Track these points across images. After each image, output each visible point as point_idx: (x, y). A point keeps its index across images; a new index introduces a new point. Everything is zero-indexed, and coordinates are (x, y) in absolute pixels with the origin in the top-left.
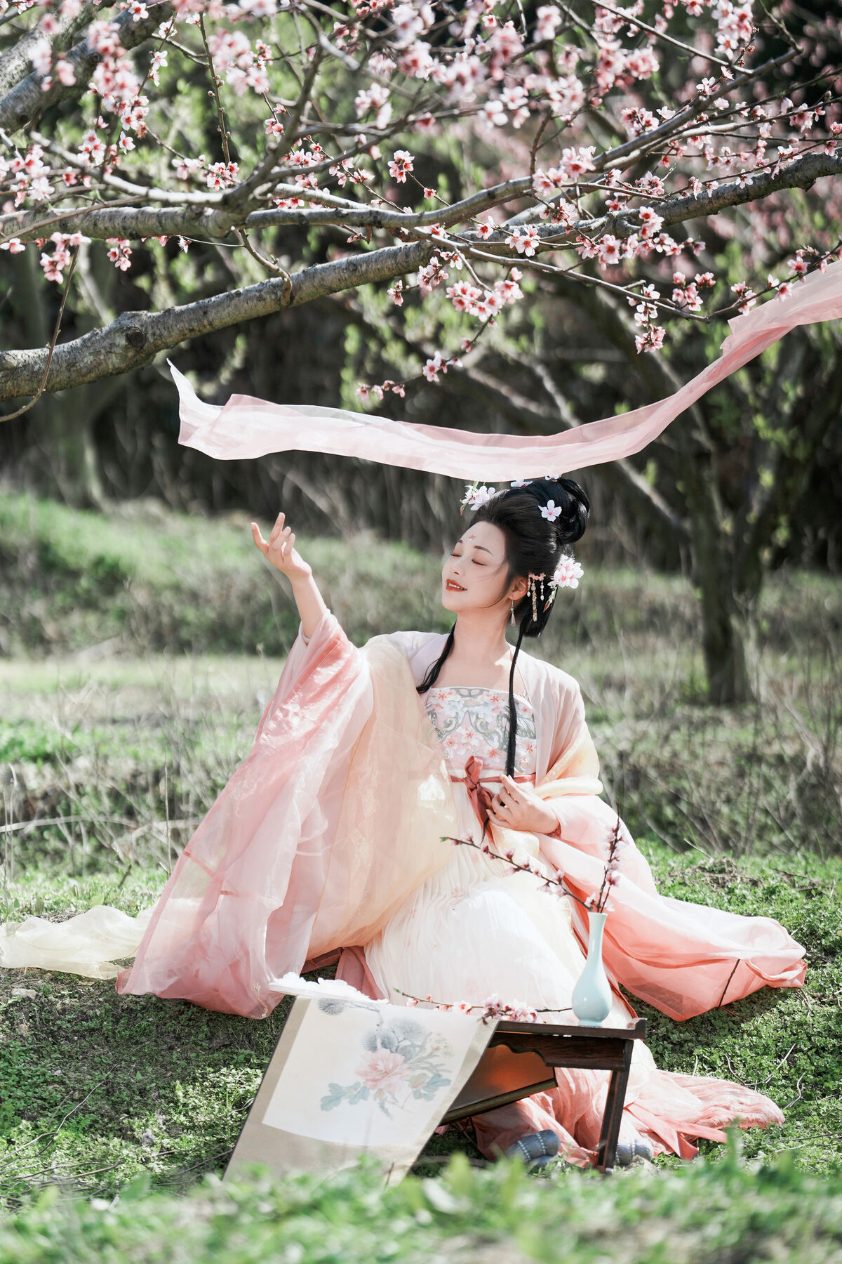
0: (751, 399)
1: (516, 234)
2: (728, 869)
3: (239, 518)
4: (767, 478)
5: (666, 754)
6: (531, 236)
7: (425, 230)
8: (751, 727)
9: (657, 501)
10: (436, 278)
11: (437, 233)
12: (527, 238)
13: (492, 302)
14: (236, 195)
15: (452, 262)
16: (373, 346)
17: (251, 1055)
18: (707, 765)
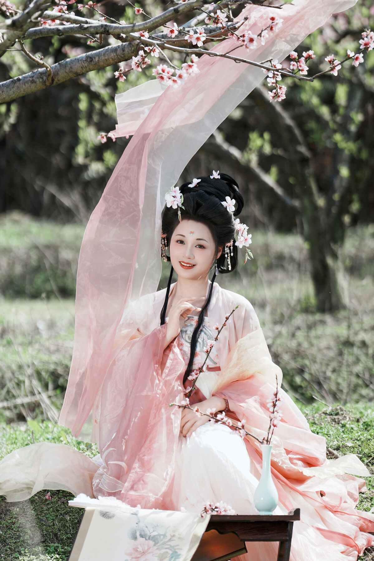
0: (331, 125)
1: (192, 33)
2: (340, 413)
3: (16, 215)
4: (344, 172)
5: (293, 344)
6: (200, 34)
7: (136, 34)
8: (344, 325)
9: (279, 191)
10: (143, 63)
11: (143, 36)
12: (198, 35)
13: (180, 76)
14: (21, 20)
15: (152, 53)
16: (97, 105)
17: (58, 547)
18: (320, 350)
